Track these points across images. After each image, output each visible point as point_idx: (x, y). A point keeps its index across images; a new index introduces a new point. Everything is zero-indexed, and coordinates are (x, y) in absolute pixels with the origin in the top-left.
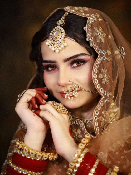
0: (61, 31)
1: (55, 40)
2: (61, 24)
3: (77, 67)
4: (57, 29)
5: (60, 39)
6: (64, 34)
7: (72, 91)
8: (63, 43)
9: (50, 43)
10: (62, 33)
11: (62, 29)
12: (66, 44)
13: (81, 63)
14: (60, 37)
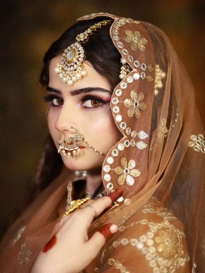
0: (79, 51)
1: (68, 65)
2: (82, 40)
3: (92, 107)
4: (74, 48)
5: (76, 63)
6: (82, 56)
7: (70, 144)
8: (80, 71)
9: (61, 68)
10: (79, 54)
11: (81, 48)
12: (83, 73)
13: (98, 104)
14: (75, 60)
